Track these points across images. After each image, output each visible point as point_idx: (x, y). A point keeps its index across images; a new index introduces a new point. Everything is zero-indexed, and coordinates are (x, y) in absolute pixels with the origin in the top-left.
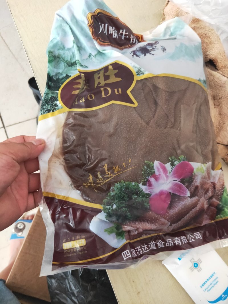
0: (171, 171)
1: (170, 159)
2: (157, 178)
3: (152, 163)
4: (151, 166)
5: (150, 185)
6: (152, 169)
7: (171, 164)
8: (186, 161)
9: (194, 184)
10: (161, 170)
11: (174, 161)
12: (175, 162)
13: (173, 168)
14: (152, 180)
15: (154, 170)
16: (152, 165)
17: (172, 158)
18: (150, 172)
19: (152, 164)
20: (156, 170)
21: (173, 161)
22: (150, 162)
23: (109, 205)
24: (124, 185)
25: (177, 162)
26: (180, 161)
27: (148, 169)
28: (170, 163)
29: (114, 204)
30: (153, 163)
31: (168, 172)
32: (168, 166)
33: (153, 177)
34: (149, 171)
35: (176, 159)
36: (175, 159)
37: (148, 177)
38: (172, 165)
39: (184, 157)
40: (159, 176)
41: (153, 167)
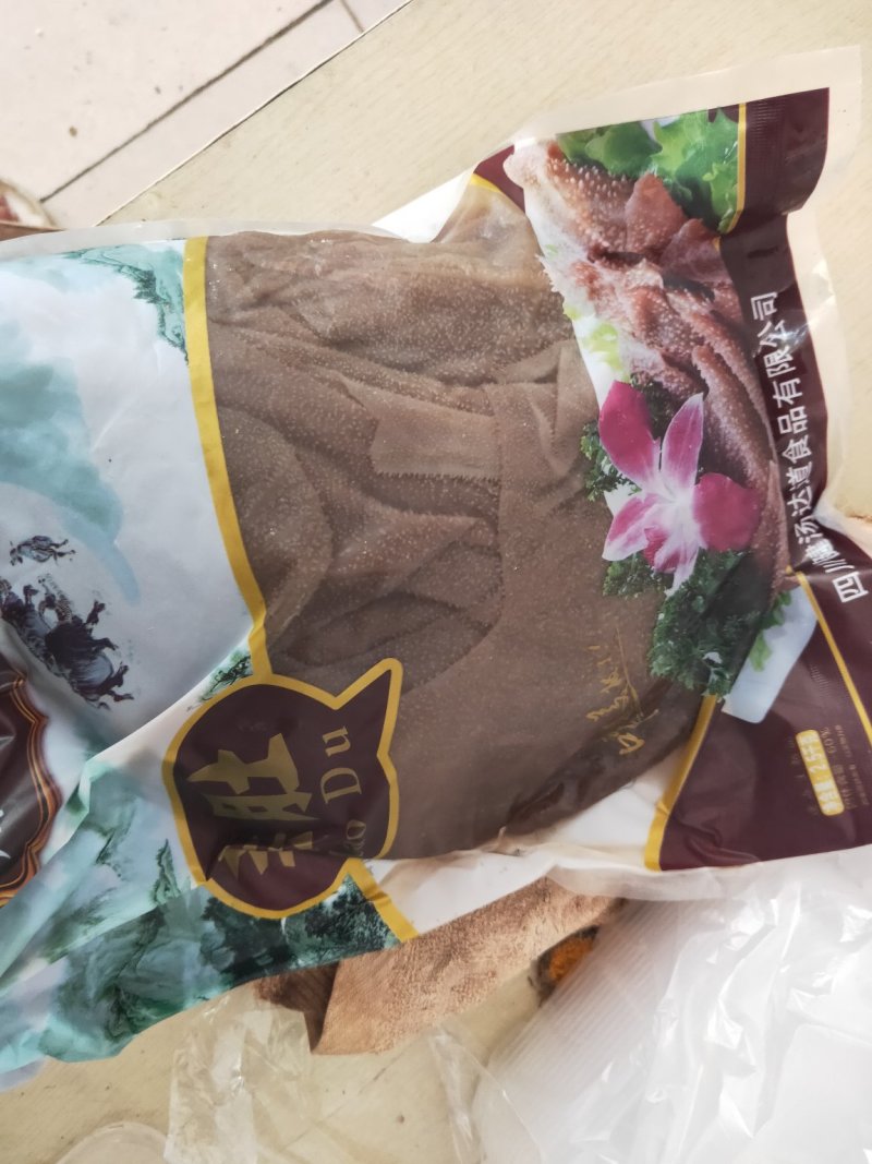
0: (632, 483)
1: (595, 497)
2: (658, 540)
3: (610, 570)
4: (619, 570)
5: (674, 560)
6: (629, 566)
7: (609, 491)
8: (599, 426)
9: (662, 371)
10: (632, 529)
11: (600, 478)
12: (602, 473)
13: (623, 477)
14: (661, 557)
15: (630, 558)
16: (618, 567)
17: (592, 489)
18: (636, 569)
19: (614, 568)
20: (634, 549)
21: (600, 482)
22: (607, 575)
23: (709, 673)
24: (659, 645)
25: (603, 463)
26: (600, 452)
27: (629, 579)
28: (606, 493)
29: (703, 656)
30: (610, 563)
31: (634, 499)
32: (616, 500)
33: (653, 557)
34: (635, 576)
35: (593, 468)
36: (595, 472)
37: (652, 576)
38: (611, 482)
39: (586, 434)
40: (651, 534)
41: (621, 563)
